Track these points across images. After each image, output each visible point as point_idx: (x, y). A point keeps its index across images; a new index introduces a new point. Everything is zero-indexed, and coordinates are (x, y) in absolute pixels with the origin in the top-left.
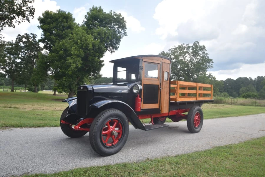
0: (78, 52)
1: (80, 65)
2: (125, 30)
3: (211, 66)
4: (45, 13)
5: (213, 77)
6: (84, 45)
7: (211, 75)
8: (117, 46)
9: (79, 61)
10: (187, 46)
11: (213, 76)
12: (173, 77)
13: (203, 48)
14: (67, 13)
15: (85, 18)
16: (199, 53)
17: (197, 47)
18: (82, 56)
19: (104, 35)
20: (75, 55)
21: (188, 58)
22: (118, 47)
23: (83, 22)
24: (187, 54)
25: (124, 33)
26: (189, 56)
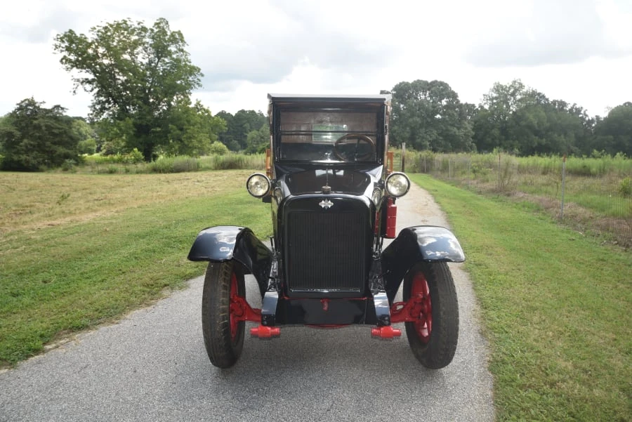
3: (198, 84)
5: (204, 110)
7: (201, 103)
10: (140, 27)
11: (206, 107)
12: (107, 105)
13: (177, 38)
16: (169, 49)
17: (164, 33)
21: (142, 58)
24: (140, 48)
26: (144, 52)
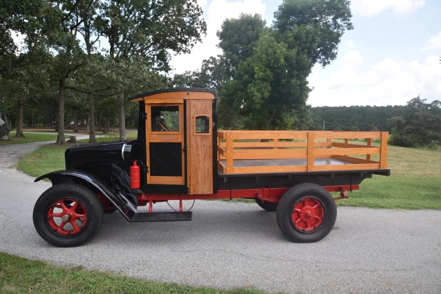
0: (264, 74)
1: (267, 95)
2: (350, 18)
4: (224, 24)
6: (273, 61)
8: (335, 51)
9: (266, 88)
14: (253, 16)
15: (275, 16)
18: (270, 78)
19: (305, 37)
20: (259, 79)
22: (337, 53)
23: (273, 24)
25: (346, 25)
